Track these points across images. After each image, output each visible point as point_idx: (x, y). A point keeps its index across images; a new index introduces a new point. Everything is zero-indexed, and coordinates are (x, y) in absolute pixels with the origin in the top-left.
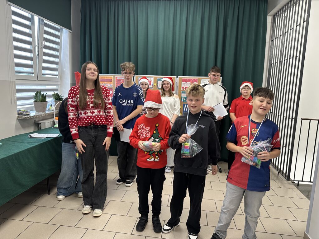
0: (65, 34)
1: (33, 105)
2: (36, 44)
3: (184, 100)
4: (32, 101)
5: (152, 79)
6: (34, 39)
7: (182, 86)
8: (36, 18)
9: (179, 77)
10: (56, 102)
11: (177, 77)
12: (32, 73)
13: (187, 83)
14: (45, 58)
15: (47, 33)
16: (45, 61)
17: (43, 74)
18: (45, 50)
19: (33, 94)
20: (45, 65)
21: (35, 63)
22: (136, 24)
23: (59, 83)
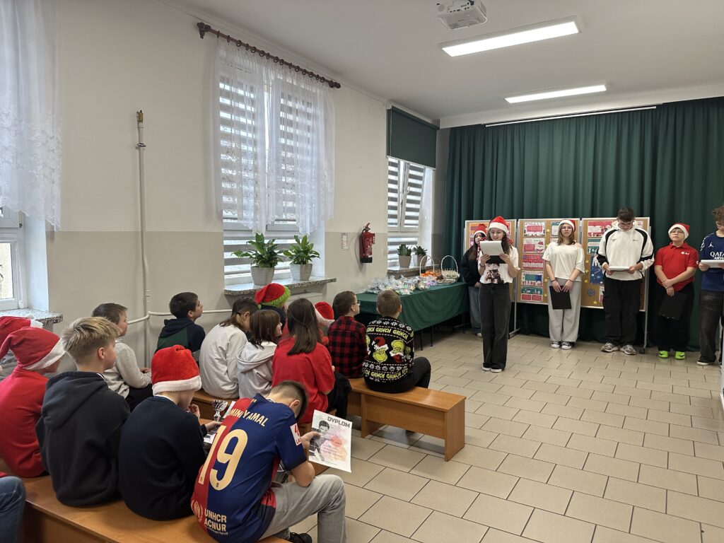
0: (429, 174)
1: (398, 260)
2: (401, 191)
3: (591, 250)
4: (396, 256)
5: (543, 224)
6: (399, 187)
7: (589, 231)
8: (402, 163)
9: (583, 219)
10: (418, 257)
11: (581, 219)
12: (396, 224)
13: (597, 227)
14: (409, 205)
15: (412, 176)
16: (409, 210)
17: (406, 225)
18: (409, 197)
19: (398, 247)
20: (408, 214)
21: (399, 212)
22: (522, 153)
23: (418, 234)
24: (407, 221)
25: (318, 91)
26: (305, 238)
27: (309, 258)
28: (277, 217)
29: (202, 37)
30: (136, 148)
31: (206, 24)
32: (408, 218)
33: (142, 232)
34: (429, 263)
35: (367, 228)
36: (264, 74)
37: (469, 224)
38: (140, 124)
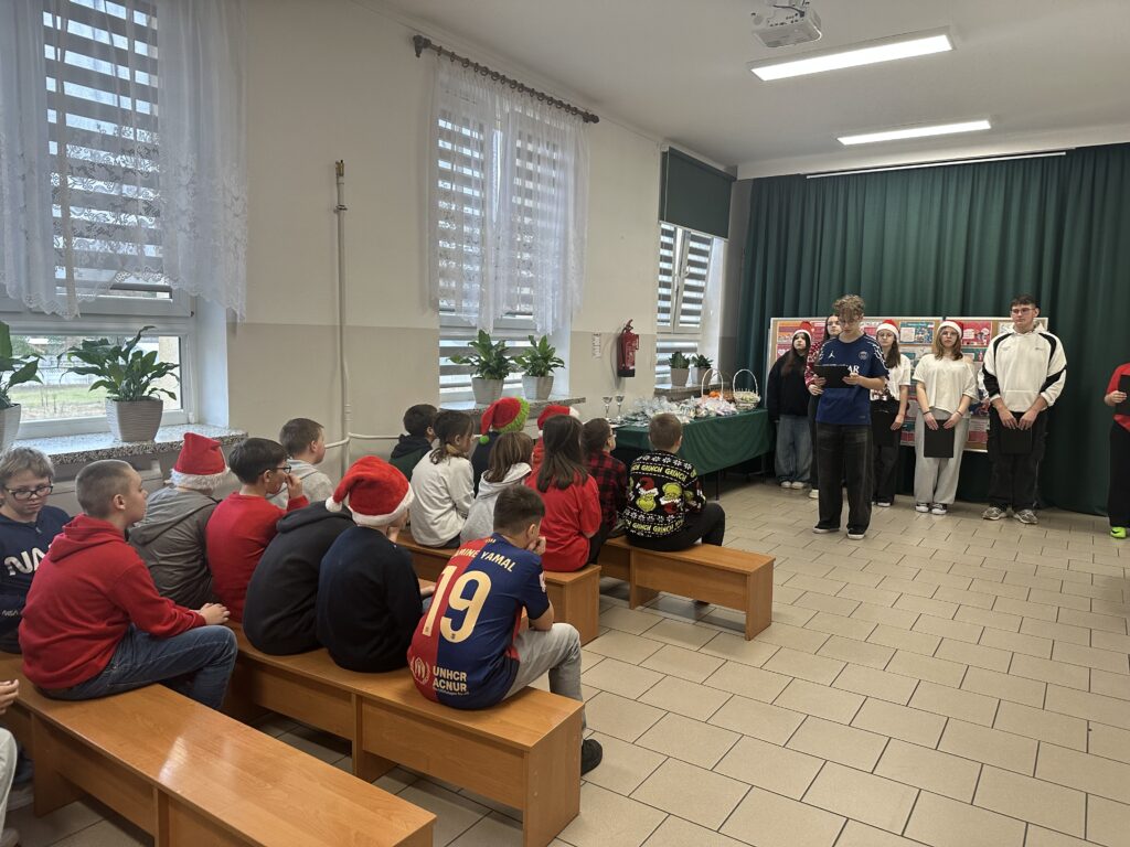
0: (718, 247)
1: (669, 375)
2: (677, 272)
4: (668, 368)
6: (674, 266)
8: (680, 231)
10: (700, 369)
12: (668, 321)
13: (969, 330)
14: (687, 294)
15: (694, 251)
16: (688, 300)
17: (682, 322)
18: (689, 282)
19: (670, 356)
20: (685, 306)
21: (672, 304)
23: (699, 337)
24: (683, 318)
25: (568, 128)
26: (544, 340)
27: (549, 368)
28: (509, 309)
29: (418, 56)
30: (334, 211)
31: (424, 37)
32: (685, 312)
33: (341, 327)
34: (714, 380)
35: (628, 328)
36: (497, 106)
37: (776, 323)
38: (341, 179)
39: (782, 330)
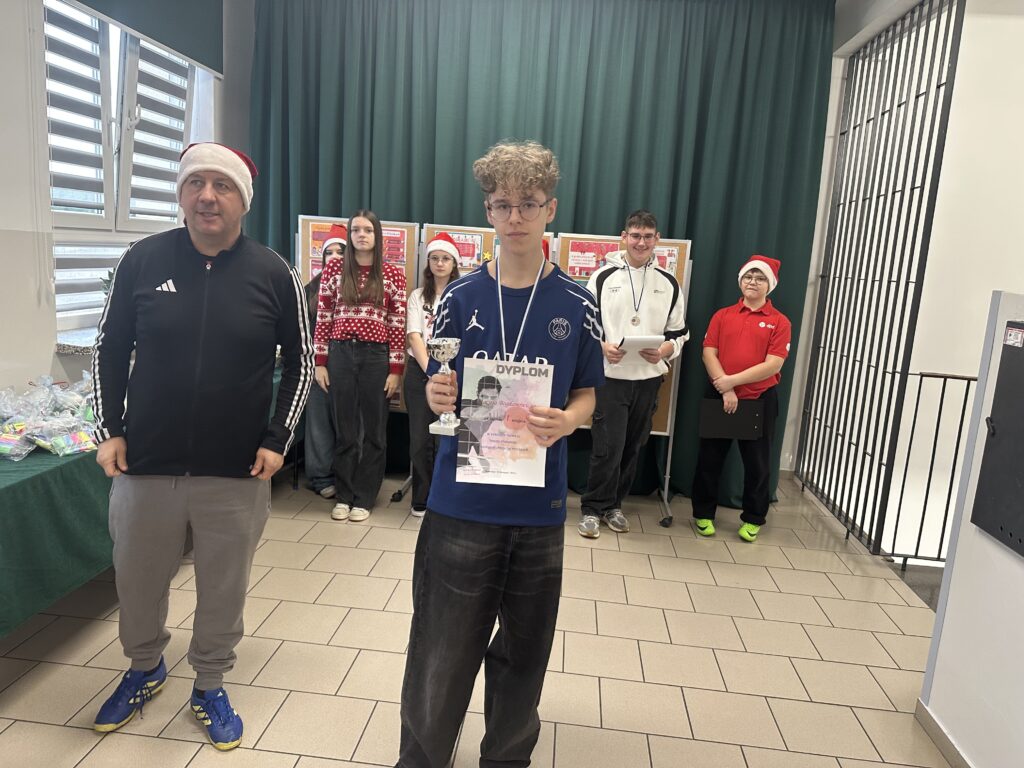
0: (204, 85)
2: (114, 115)
4: (99, 296)
5: (478, 239)
7: (571, 263)
8: (115, 32)
9: (561, 234)
11: (556, 236)
13: (587, 254)
14: (140, 159)
15: (146, 79)
16: (141, 171)
17: (134, 212)
19: (103, 274)
20: (139, 182)
21: (108, 175)
24: (136, 204)
32: (139, 193)
37: (307, 226)
39: (319, 236)
